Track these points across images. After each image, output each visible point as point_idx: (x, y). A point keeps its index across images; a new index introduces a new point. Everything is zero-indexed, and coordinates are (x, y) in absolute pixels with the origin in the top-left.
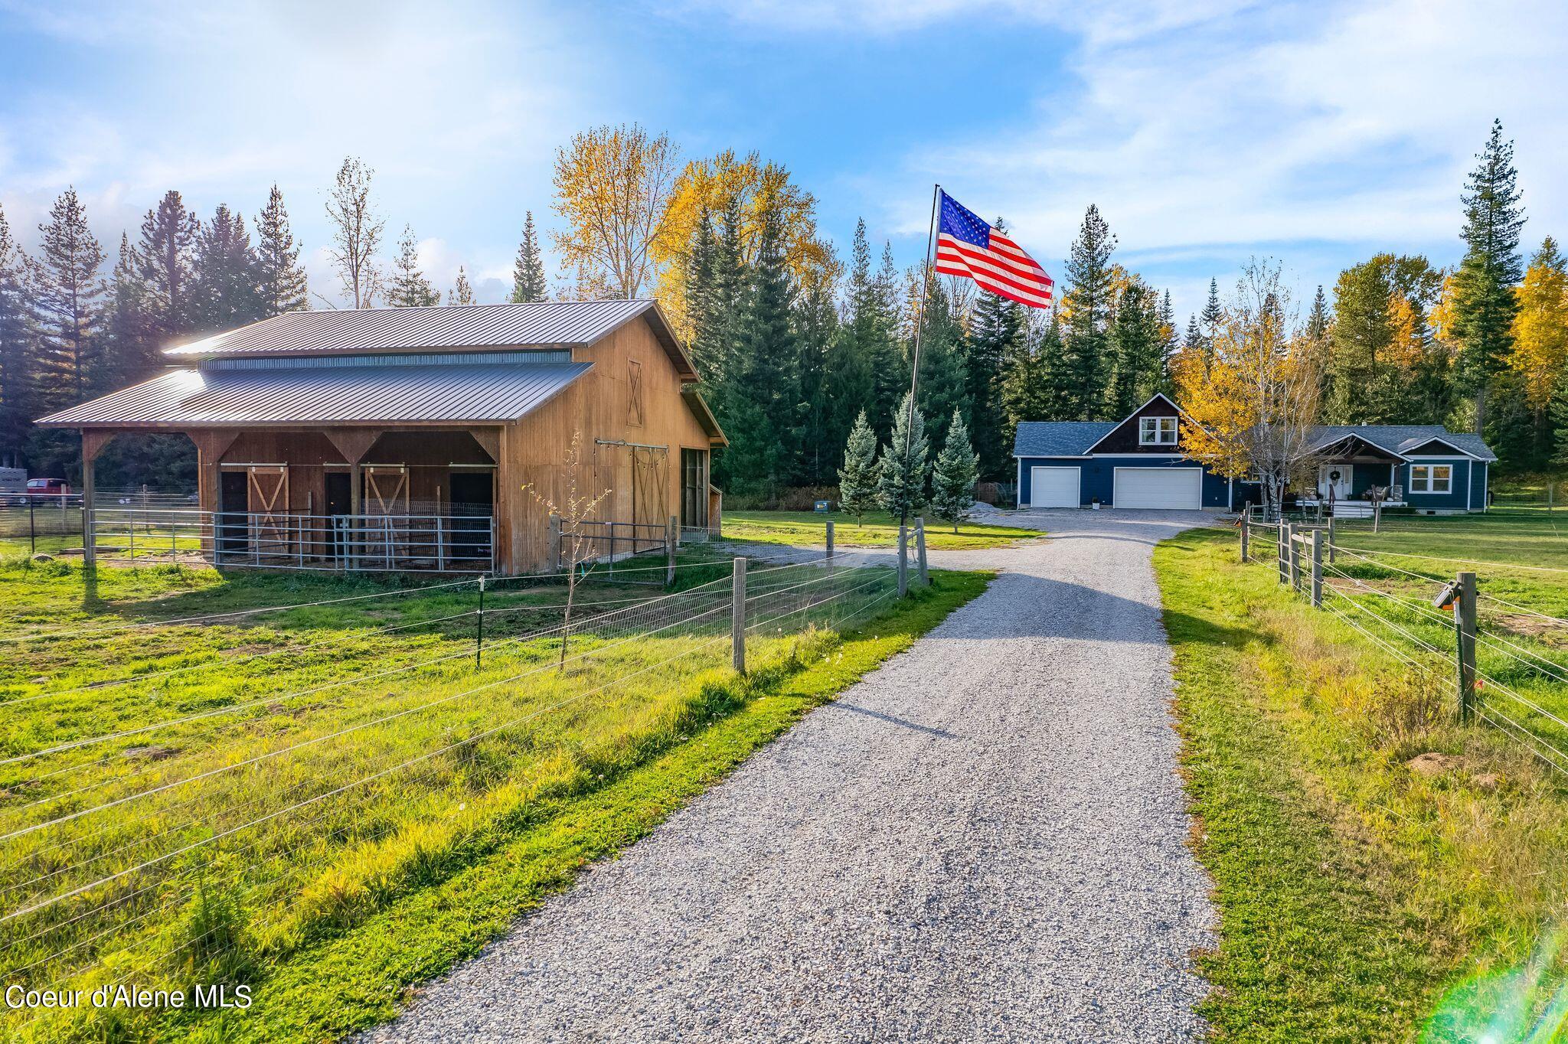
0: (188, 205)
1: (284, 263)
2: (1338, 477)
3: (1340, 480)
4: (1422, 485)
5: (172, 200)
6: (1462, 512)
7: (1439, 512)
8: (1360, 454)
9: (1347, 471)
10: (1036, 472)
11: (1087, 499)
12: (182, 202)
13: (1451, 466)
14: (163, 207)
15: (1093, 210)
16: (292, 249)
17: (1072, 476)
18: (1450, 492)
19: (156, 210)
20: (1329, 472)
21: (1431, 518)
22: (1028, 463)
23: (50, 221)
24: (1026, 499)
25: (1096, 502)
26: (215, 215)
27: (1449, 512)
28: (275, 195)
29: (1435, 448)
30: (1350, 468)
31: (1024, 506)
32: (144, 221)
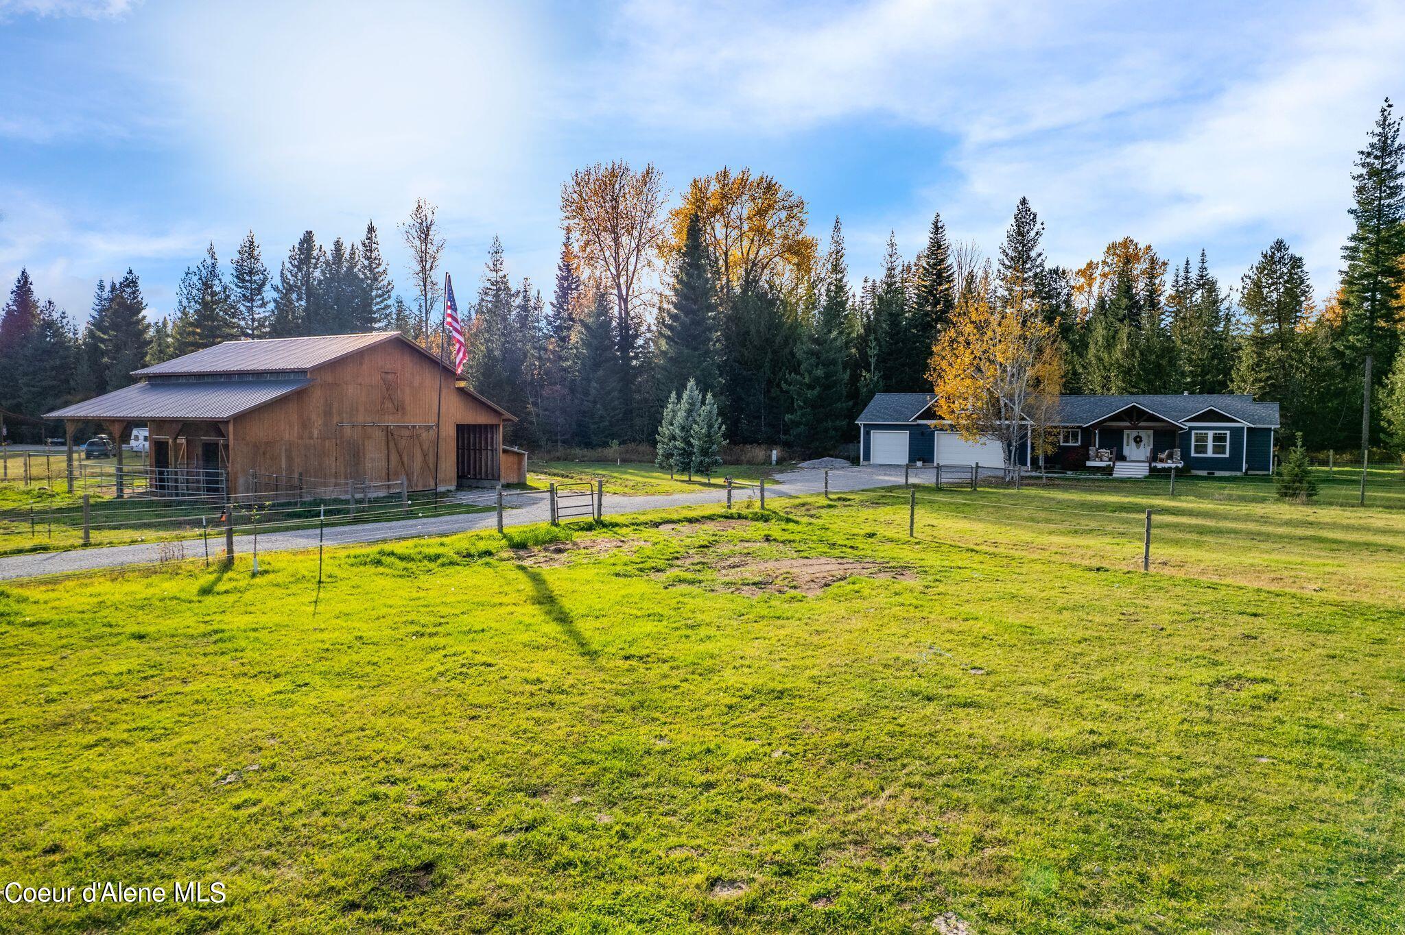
0: (318, 241)
1: (375, 279)
2: (1141, 441)
3: (1142, 444)
4: (1201, 449)
5: (308, 238)
6: (1238, 474)
7: (1218, 474)
8: (1145, 421)
9: (1149, 436)
10: (876, 436)
11: (913, 458)
12: (314, 238)
13: (1228, 432)
14: (301, 243)
15: (1024, 202)
16: (381, 269)
17: (903, 438)
18: (1227, 455)
19: (297, 246)
20: (1132, 437)
21: (1210, 478)
22: (869, 427)
23: (237, 257)
24: (867, 457)
25: (919, 460)
26: (333, 247)
27: (1227, 474)
28: (371, 230)
29: (1211, 416)
30: (1151, 432)
31: (865, 463)
32: (290, 254)
